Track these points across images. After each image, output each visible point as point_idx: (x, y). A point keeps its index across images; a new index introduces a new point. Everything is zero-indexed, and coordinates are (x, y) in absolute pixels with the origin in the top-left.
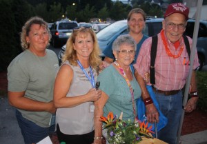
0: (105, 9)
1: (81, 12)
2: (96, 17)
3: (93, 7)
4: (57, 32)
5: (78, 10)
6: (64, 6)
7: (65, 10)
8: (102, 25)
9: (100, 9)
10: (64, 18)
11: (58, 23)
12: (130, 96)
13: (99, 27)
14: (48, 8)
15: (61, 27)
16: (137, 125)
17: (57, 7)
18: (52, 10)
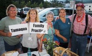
0: (41, 4)
1: (32, 5)
2: (38, 7)
3: (37, 3)
4: (23, 12)
5: (31, 4)
6: (26, 2)
7: (26, 4)
8: (40, 10)
9: (39, 4)
10: (26, 7)
11: (23, 9)
12: (52, 33)
13: (39, 10)
14: (20, 3)
15: (25, 10)
16: (54, 42)
17: (23, 2)
18: (21, 4)
